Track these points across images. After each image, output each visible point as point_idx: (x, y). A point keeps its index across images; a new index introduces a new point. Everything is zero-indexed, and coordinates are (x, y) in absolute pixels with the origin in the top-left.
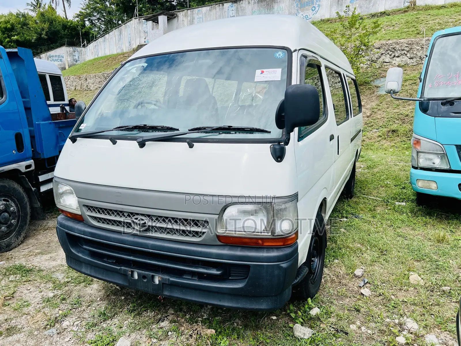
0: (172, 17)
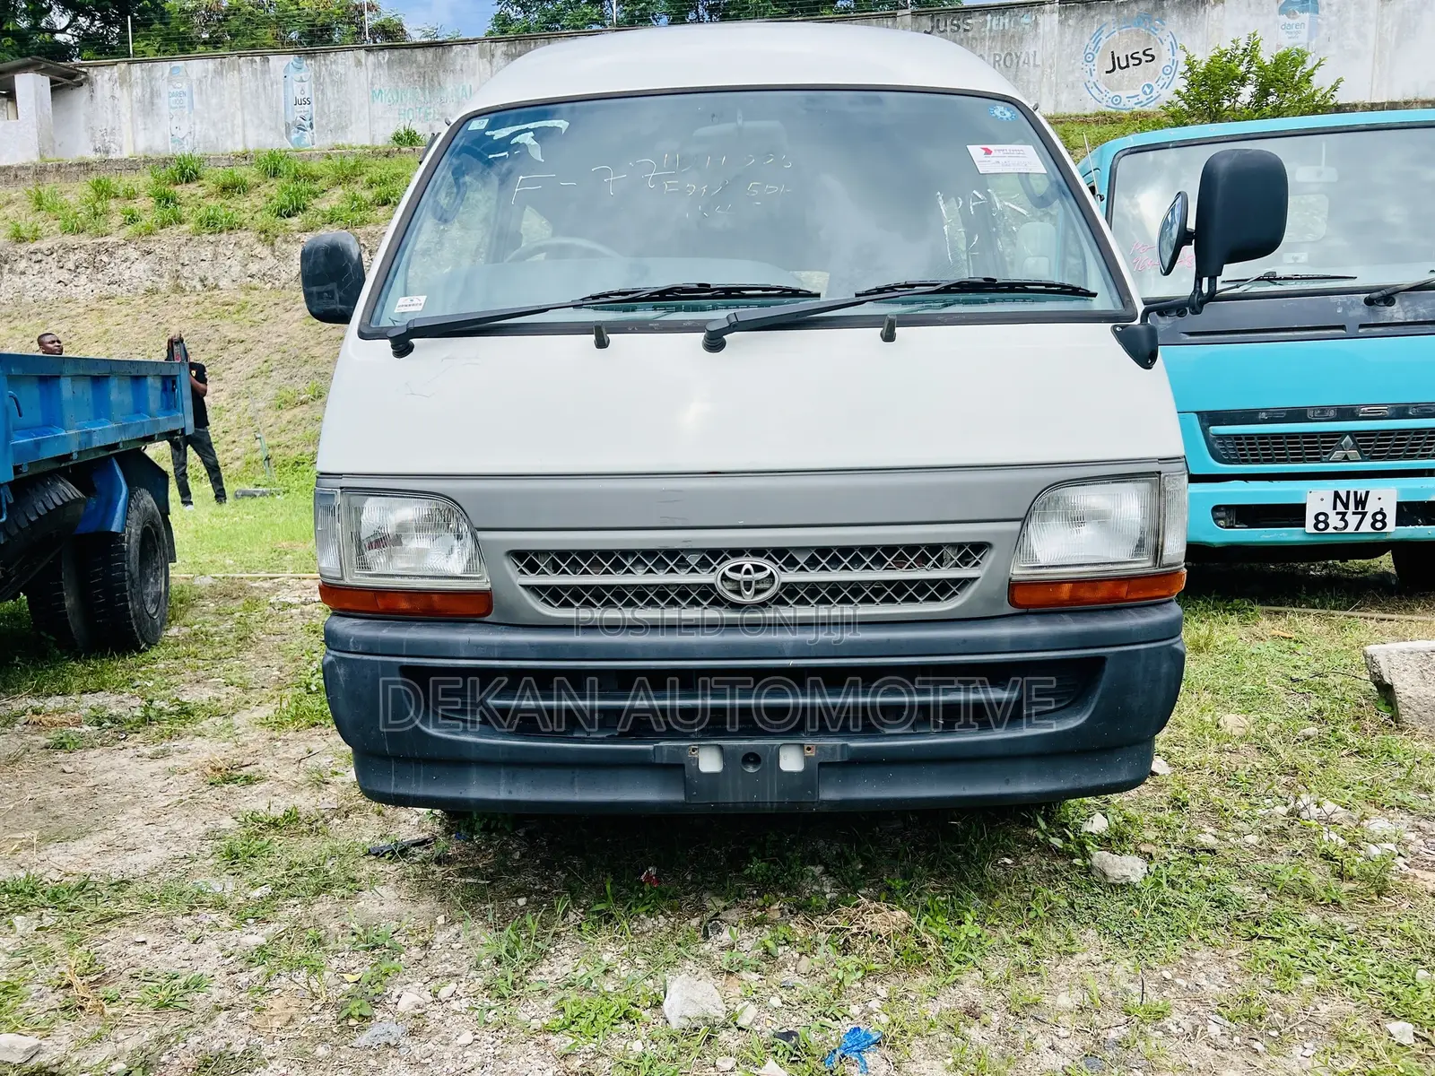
0: (66, 81)
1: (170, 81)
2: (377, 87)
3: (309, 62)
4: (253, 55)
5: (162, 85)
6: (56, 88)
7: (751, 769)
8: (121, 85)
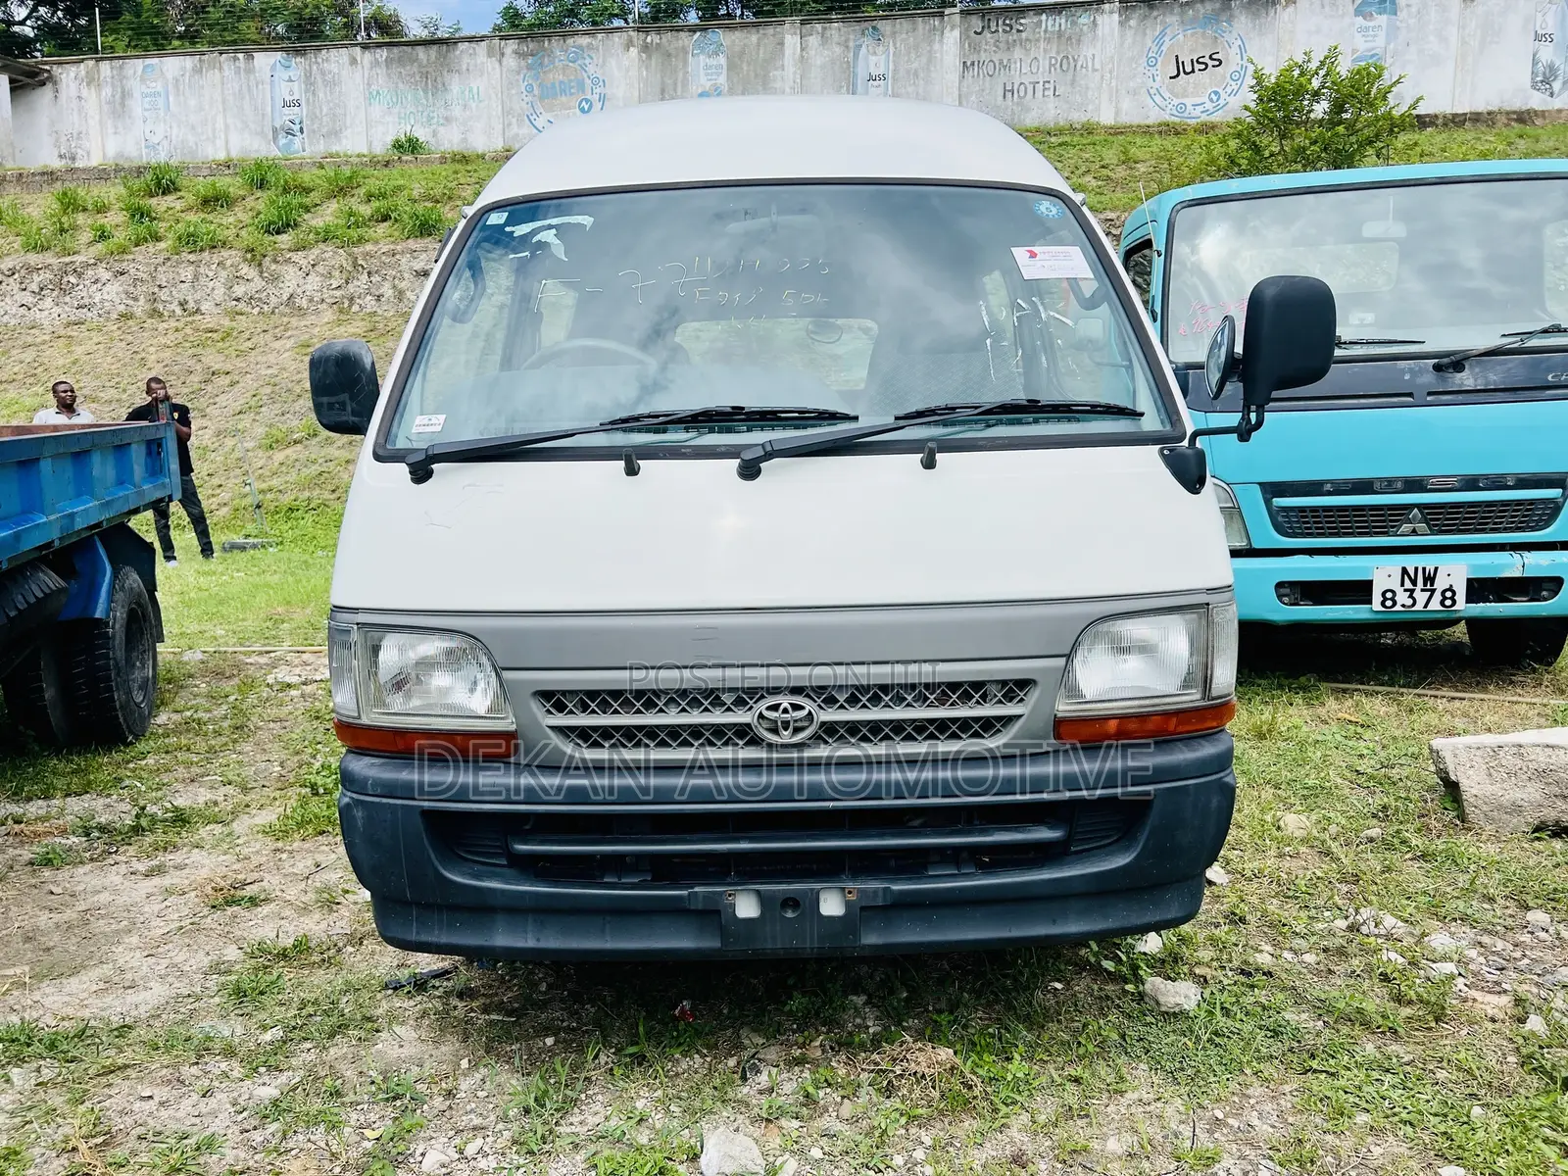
0: (29, 81)
1: (143, 80)
2: (374, 87)
3: (298, 59)
4: (236, 51)
5: (135, 86)
6: (16, 88)
7: (790, 914)
8: (88, 84)
